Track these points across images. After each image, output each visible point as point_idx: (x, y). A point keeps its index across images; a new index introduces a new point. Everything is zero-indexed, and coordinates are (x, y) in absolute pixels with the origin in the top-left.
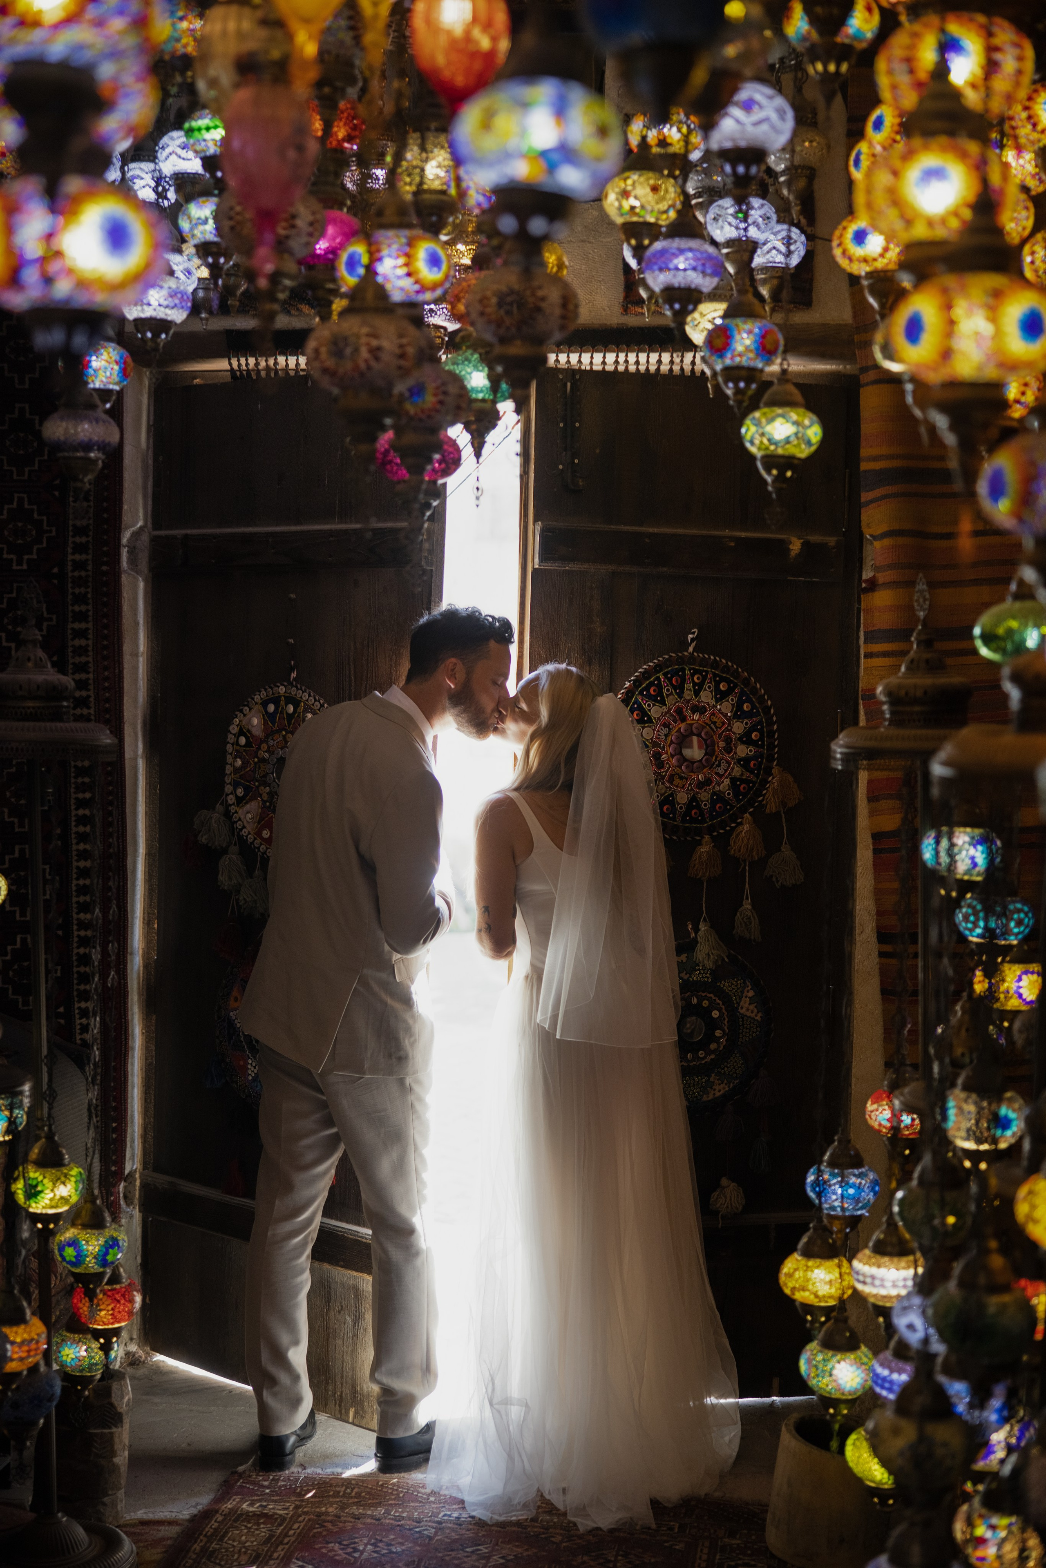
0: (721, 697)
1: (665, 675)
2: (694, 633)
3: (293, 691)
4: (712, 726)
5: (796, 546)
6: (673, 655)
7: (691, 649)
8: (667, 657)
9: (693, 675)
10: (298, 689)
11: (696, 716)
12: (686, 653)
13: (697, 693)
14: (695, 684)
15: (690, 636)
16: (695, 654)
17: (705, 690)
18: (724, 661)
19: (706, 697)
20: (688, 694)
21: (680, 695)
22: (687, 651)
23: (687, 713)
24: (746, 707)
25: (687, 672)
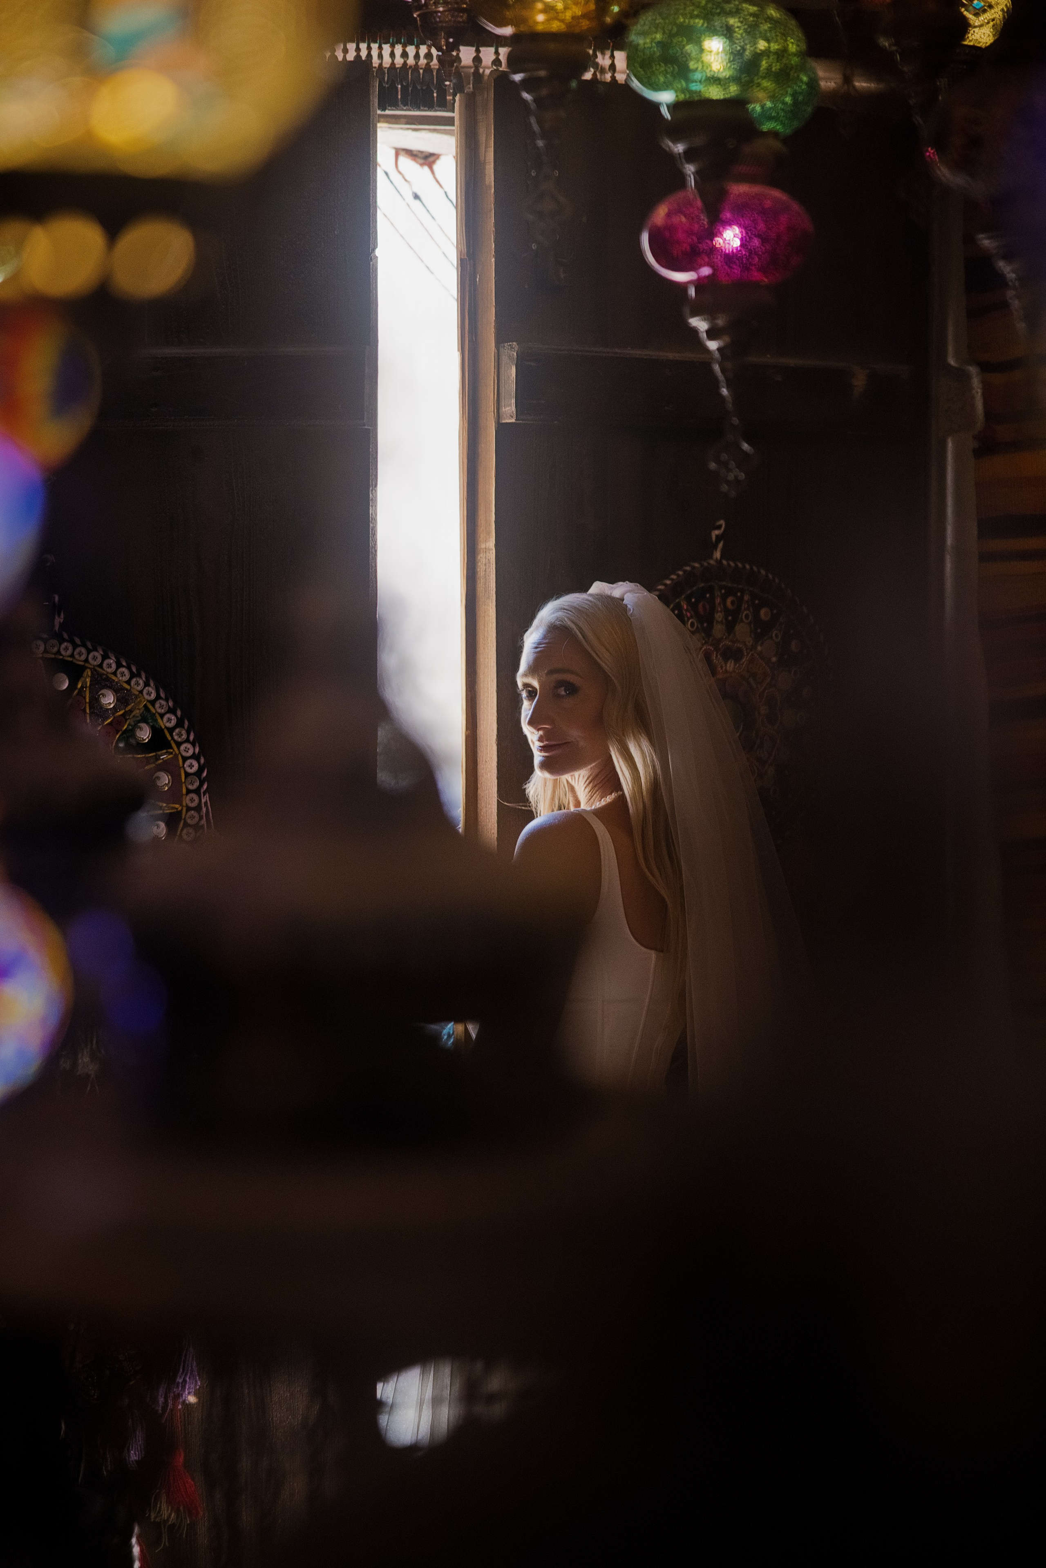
0: (761, 630)
1: (688, 599)
2: (719, 527)
3: (66, 651)
4: (751, 680)
5: (860, 382)
6: (697, 565)
7: (717, 555)
8: (688, 568)
9: (724, 598)
10: (75, 646)
11: (730, 666)
12: (712, 562)
13: (730, 627)
14: (727, 612)
15: (717, 532)
16: (725, 562)
17: (742, 621)
18: (763, 572)
19: (742, 630)
20: (718, 630)
21: (708, 632)
22: (711, 558)
23: (716, 659)
24: (794, 646)
25: (717, 593)
